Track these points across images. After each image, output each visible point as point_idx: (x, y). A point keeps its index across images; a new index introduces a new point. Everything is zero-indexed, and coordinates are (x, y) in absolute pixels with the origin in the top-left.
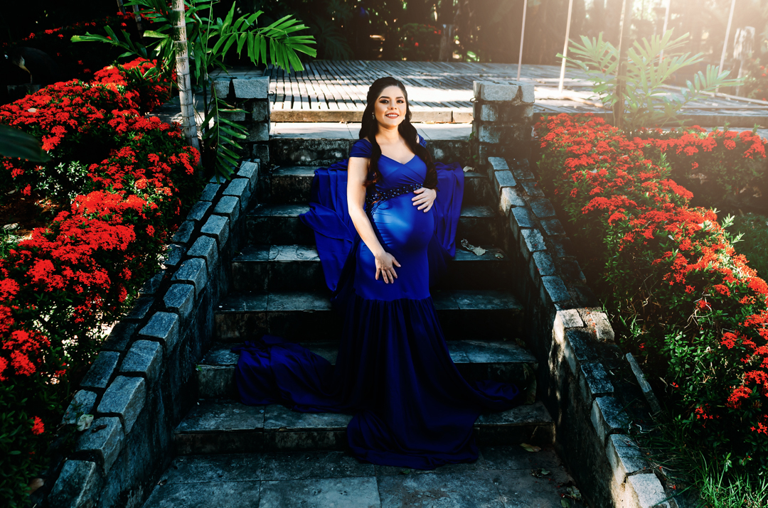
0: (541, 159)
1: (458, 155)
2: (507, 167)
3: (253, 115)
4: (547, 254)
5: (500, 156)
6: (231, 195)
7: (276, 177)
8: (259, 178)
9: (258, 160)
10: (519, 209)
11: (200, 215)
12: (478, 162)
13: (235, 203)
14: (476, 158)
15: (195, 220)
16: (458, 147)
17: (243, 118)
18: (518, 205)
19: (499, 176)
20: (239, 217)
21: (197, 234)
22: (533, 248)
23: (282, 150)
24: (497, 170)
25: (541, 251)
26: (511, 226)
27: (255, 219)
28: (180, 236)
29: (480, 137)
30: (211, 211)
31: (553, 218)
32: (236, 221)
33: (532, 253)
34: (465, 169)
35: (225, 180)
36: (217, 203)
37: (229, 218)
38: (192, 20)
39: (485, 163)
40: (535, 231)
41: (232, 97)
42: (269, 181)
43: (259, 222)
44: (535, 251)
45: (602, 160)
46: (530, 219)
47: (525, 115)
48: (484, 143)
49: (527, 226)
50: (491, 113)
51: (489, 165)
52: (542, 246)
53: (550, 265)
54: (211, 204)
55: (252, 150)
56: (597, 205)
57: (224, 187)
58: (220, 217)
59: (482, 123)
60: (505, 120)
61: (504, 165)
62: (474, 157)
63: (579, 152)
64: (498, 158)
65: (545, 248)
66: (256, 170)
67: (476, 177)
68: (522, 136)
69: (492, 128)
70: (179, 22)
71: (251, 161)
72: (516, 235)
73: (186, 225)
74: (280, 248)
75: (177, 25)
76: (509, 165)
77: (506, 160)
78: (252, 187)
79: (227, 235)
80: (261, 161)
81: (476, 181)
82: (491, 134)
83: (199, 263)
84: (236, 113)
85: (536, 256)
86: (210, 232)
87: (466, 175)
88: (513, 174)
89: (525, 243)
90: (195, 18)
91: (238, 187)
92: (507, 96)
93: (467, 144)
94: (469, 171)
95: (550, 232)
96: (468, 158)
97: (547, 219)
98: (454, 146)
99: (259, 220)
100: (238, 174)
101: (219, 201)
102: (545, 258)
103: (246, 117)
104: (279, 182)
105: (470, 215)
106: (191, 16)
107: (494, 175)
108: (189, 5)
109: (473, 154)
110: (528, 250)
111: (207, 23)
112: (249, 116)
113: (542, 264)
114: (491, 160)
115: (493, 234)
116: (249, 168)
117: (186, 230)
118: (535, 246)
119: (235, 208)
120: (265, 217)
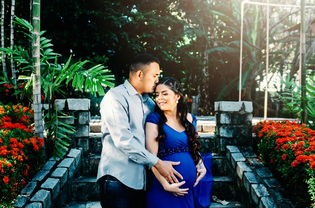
0: (260, 143)
1: (207, 147)
2: (239, 151)
3: (79, 120)
4: (270, 198)
5: (234, 145)
6: (63, 167)
7: (93, 159)
8: (82, 160)
9: (81, 148)
10: (249, 173)
11: (41, 178)
12: (220, 150)
13: (65, 171)
14: (219, 147)
15: (38, 181)
16: (207, 142)
17: (73, 122)
18: (248, 171)
19: (234, 155)
20: (67, 181)
21: (38, 188)
22: (261, 195)
23: (97, 144)
24: (233, 153)
25: (266, 196)
26: (245, 185)
27: (78, 184)
28: (27, 190)
29: (220, 134)
30: (49, 176)
31: (271, 177)
32: (65, 184)
33: (260, 198)
34: (213, 154)
35: (59, 159)
36: (53, 171)
37: (60, 180)
38: (44, 64)
39: (224, 150)
40: (261, 185)
41: (66, 109)
42: (88, 162)
43: (80, 186)
44: (262, 197)
45: (299, 139)
46: (257, 179)
47: (248, 120)
48: (223, 137)
49: (255, 182)
50: (227, 118)
51: (227, 150)
52: (266, 193)
53: (273, 205)
54: (49, 172)
55: (77, 142)
56: (301, 160)
57: (58, 163)
58: (54, 179)
59: (221, 125)
60: (235, 123)
61: (237, 150)
62: (217, 147)
63: (284, 135)
64: (233, 146)
65: (268, 194)
66: (79, 154)
67: (220, 159)
68: (247, 133)
69: (227, 128)
70: (36, 64)
71: (77, 149)
72: (248, 190)
73: (31, 183)
74: (93, 203)
75: (35, 65)
76: (240, 149)
77: (237, 147)
78: (77, 164)
79: (58, 191)
80: (83, 149)
81: (220, 161)
82: (227, 132)
83: (38, 205)
84: (68, 119)
85: (263, 199)
86: (47, 187)
87: (213, 157)
88: (243, 155)
89: (255, 193)
90: (46, 63)
91: (67, 163)
92: (236, 108)
93: (212, 140)
94: (215, 156)
95: (270, 185)
96: (214, 148)
97: (268, 178)
98: (205, 142)
99: (80, 185)
100: (68, 155)
101: (54, 170)
102: (269, 200)
103: (75, 122)
104: (94, 163)
105: (217, 180)
106: (44, 62)
107: (231, 155)
108: (43, 55)
109: (216, 146)
110: (257, 196)
111: (53, 66)
112: (76, 121)
113: (268, 204)
114: (228, 147)
115: (233, 193)
116: (75, 153)
117: (31, 186)
118: (262, 194)
119: (64, 174)
120: (84, 183)
